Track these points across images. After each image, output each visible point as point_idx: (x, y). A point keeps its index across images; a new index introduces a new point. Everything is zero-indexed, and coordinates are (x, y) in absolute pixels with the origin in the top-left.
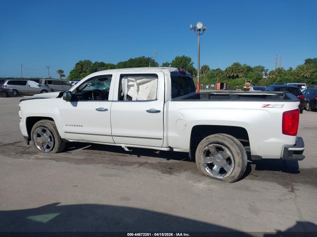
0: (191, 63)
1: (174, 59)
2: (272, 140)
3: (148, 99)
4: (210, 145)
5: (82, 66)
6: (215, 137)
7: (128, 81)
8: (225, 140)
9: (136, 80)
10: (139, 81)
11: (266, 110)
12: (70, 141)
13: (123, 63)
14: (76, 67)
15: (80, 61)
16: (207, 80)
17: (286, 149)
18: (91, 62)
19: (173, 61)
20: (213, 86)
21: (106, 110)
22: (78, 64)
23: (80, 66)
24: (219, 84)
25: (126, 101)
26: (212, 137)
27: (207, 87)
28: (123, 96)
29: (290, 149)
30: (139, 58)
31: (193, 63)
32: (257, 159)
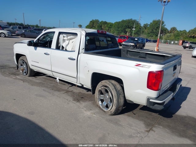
0: (164, 25)
1: (152, 22)
2: (139, 91)
3: (72, 50)
4: (102, 87)
5: (93, 23)
6: (105, 82)
7: (64, 37)
8: (110, 85)
9: (67, 36)
10: (69, 37)
11: (137, 68)
12: (35, 70)
13: (118, 22)
14: (90, 24)
15: (93, 20)
16: (174, 37)
17: (148, 99)
18: (99, 21)
19: (151, 23)
20: (176, 42)
21: (49, 55)
22: (91, 22)
23: (92, 23)
24: (182, 41)
25: (61, 50)
26: (104, 82)
27: (172, 42)
28: (60, 46)
29: (151, 100)
30: (129, 20)
31: (165, 25)
32: (130, 102)
